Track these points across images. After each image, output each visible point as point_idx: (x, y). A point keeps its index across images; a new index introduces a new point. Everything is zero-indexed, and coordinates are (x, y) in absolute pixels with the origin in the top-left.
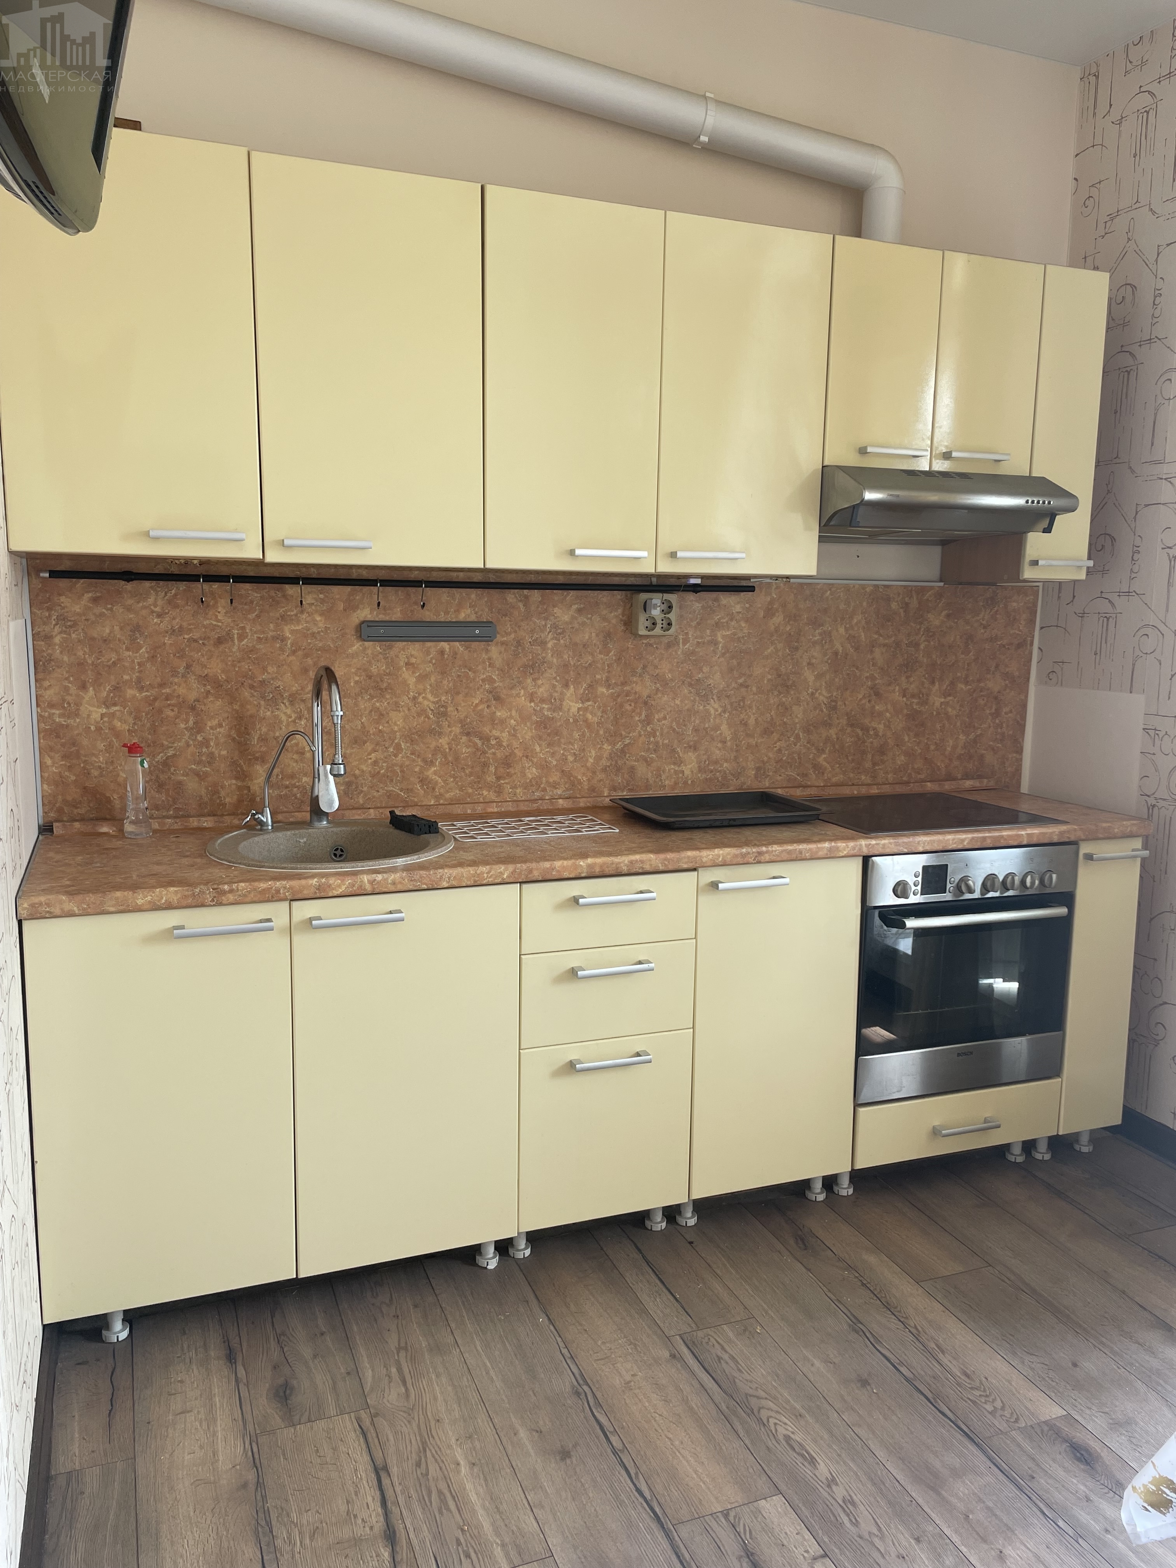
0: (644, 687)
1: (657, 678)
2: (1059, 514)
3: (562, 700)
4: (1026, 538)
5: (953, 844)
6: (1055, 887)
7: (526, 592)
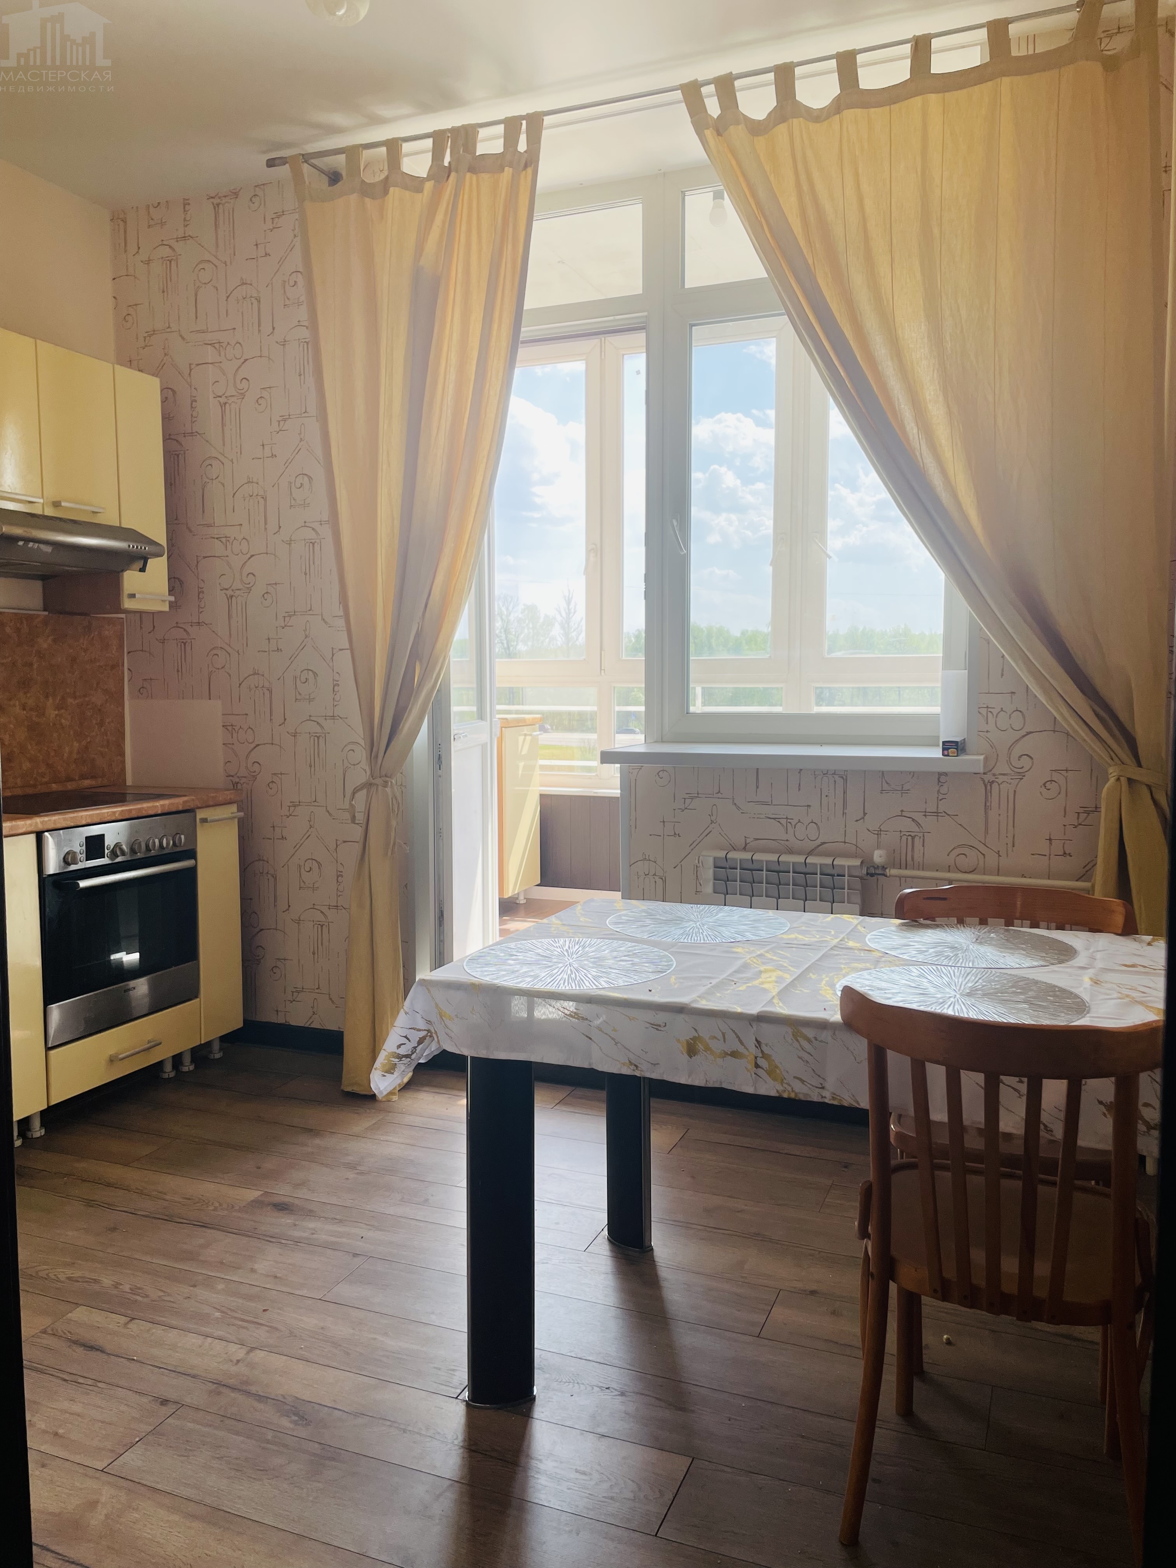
2: (150, 558)
4: (123, 575)
5: (108, 816)
6: (184, 845)
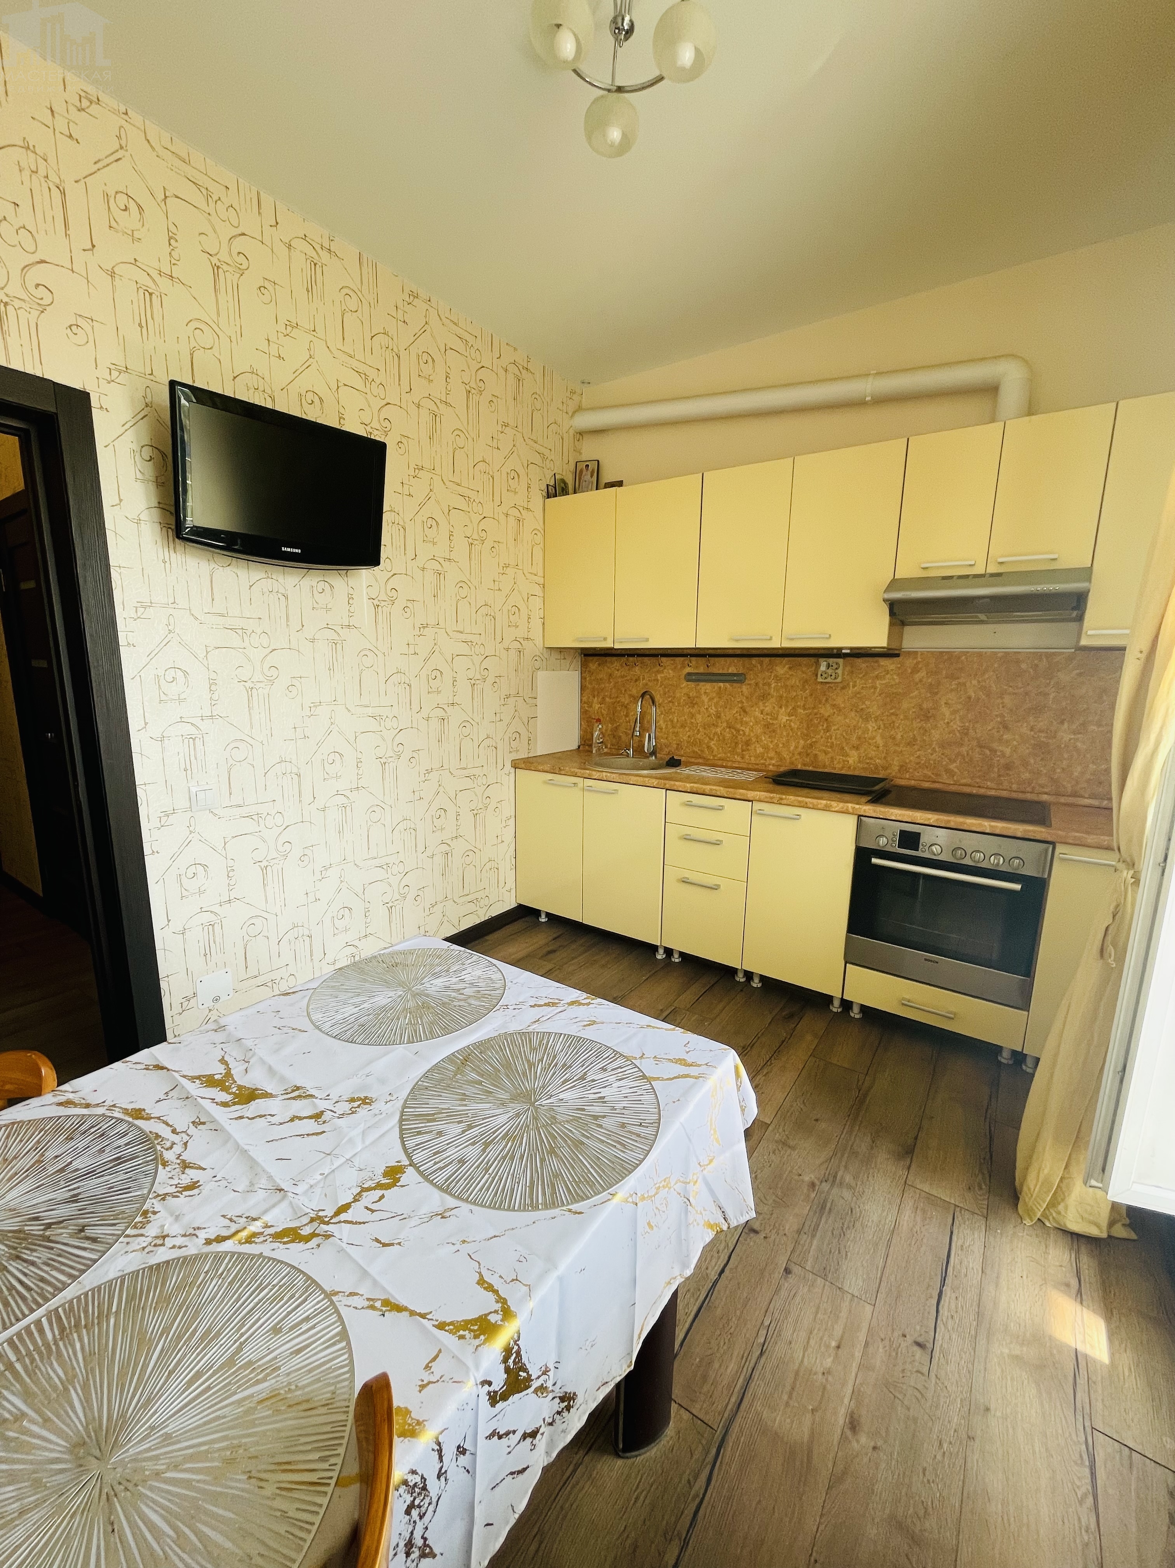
0: (826, 710)
1: (834, 706)
3: (778, 715)
7: (762, 659)
